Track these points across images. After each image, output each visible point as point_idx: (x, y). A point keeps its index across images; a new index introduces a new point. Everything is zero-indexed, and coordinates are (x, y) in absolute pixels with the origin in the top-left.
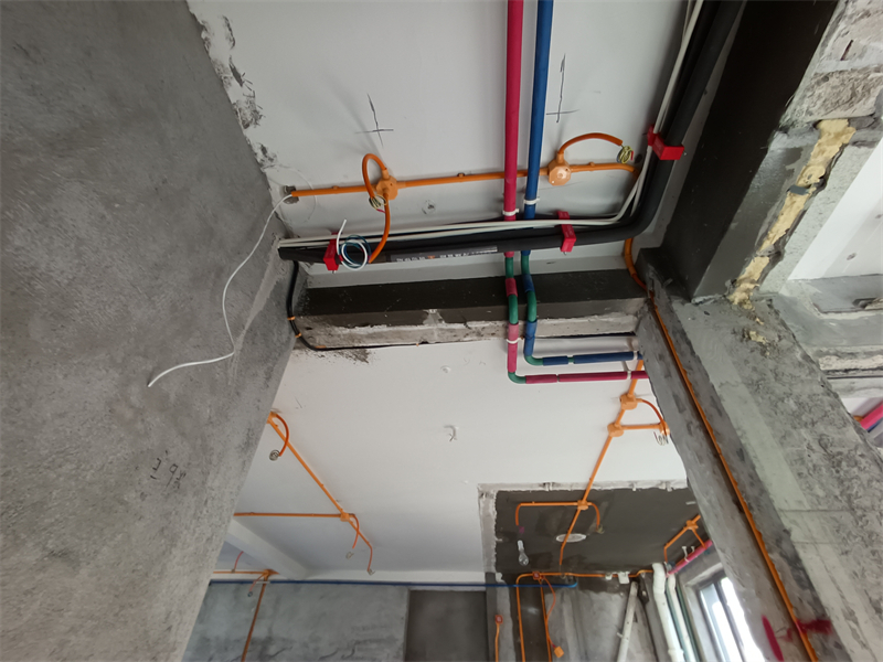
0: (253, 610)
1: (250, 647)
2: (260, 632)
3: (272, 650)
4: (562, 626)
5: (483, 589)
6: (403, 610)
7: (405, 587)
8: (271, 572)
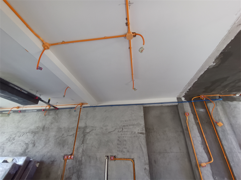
0: (78, 117)
1: (78, 130)
2: (82, 124)
3: (88, 130)
4: (219, 115)
5: (177, 104)
6: (142, 114)
7: (141, 105)
8: (82, 104)
